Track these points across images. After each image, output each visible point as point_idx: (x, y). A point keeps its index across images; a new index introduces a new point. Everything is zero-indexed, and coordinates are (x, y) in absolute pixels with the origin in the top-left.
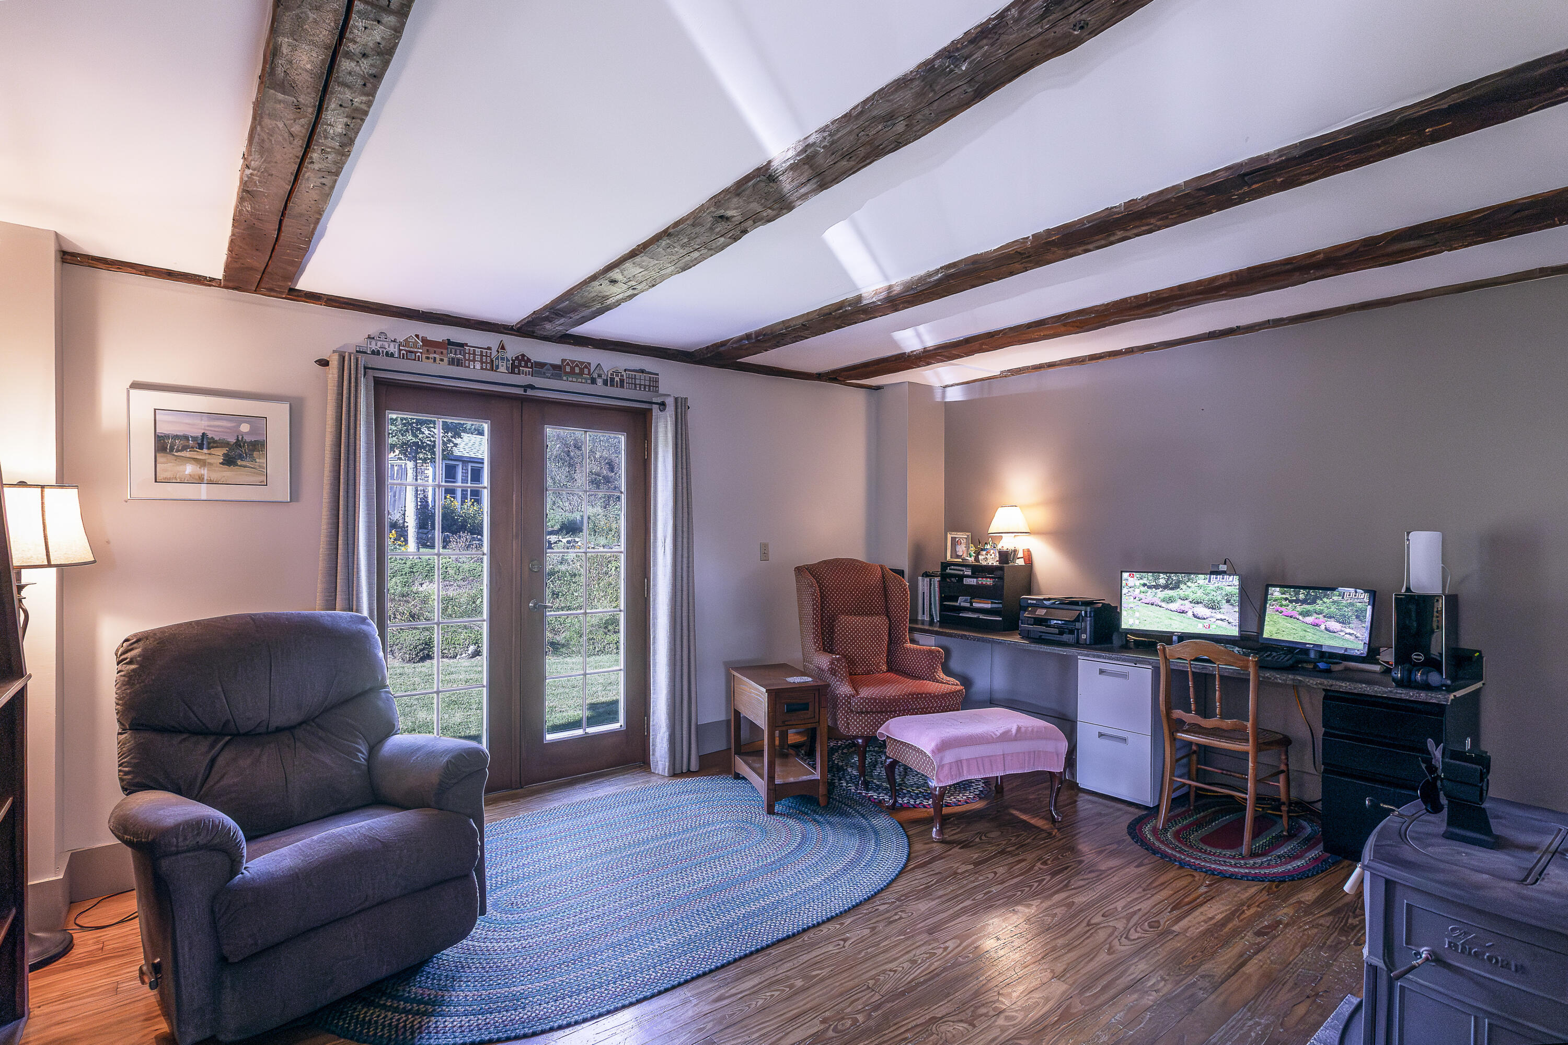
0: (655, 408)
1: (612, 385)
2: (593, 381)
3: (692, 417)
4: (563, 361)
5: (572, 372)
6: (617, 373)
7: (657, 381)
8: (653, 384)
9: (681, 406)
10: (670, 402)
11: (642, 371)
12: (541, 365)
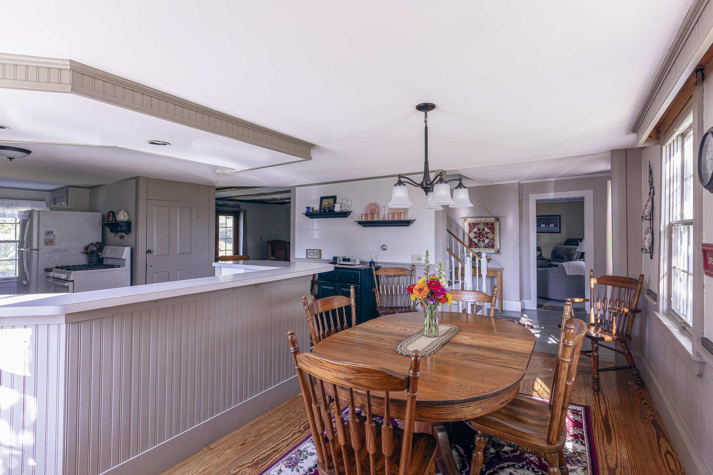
0: (240, 211)
1: (232, 207)
2: (228, 207)
3: (247, 213)
4: (223, 204)
5: (225, 206)
6: (233, 205)
7: (240, 206)
8: (239, 207)
9: (245, 211)
10: (243, 210)
11: (237, 204)
12: (219, 205)
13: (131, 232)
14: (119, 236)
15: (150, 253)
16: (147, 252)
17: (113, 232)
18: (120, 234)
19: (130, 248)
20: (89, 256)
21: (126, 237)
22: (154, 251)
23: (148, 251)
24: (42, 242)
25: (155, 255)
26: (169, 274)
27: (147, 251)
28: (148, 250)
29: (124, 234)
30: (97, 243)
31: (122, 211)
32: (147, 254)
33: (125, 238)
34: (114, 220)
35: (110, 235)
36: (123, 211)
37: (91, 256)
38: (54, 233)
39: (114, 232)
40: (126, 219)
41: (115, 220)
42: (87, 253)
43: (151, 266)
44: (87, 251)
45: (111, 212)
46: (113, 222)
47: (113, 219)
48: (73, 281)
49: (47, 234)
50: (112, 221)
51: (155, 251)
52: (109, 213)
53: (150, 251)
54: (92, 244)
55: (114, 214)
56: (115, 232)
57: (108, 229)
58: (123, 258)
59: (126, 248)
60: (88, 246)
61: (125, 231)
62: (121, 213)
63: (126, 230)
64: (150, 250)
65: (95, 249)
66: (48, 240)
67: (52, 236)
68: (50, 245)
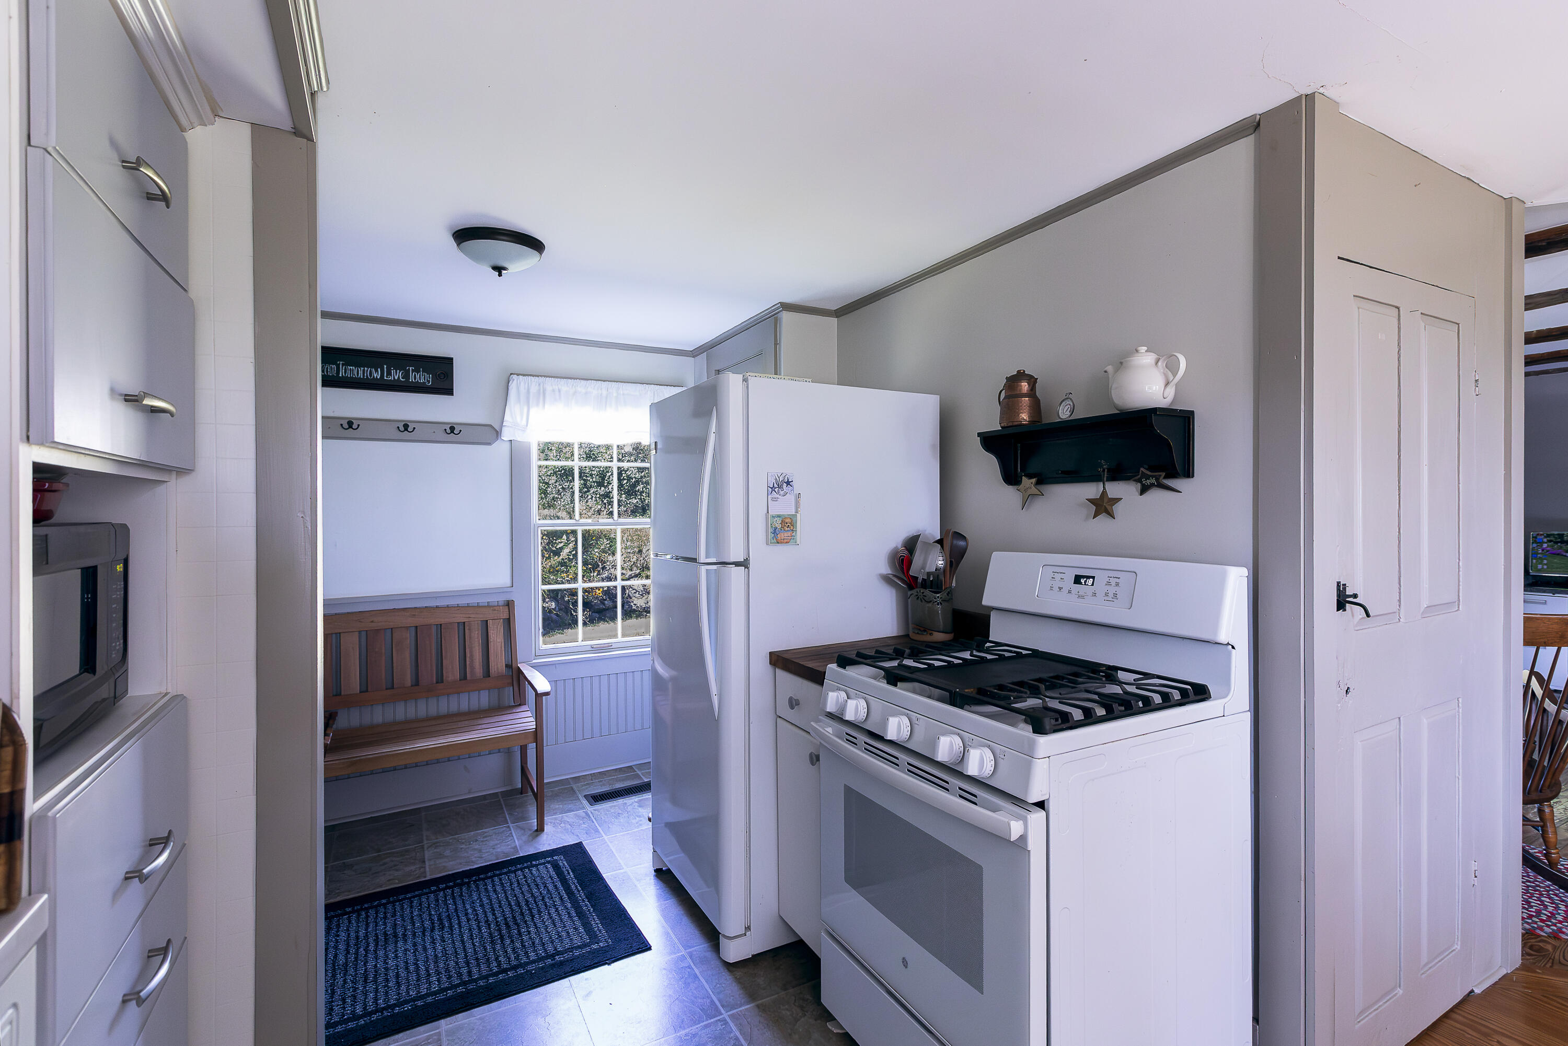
13: (1189, 475)
14: (1085, 502)
15: (1345, 609)
17: (1019, 483)
18: (1090, 490)
19: (1245, 571)
21: (1138, 504)
22: (1356, 596)
23: (1341, 596)
24: (760, 530)
27: (1338, 592)
28: (1339, 585)
29: (1118, 489)
30: (946, 533)
31: (1141, 351)
36: (1143, 349)
38: (796, 488)
39: (1029, 480)
42: (908, 582)
43: (1348, 691)
44: (911, 573)
45: (1019, 375)
48: (1044, 805)
49: (773, 488)
51: (1359, 591)
53: (1346, 596)
54: (918, 538)
55: (1033, 383)
60: (909, 550)
64: (1345, 586)
65: (941, 563)
66: (779, 516)
67: (791, 498)
68: (786, 542)
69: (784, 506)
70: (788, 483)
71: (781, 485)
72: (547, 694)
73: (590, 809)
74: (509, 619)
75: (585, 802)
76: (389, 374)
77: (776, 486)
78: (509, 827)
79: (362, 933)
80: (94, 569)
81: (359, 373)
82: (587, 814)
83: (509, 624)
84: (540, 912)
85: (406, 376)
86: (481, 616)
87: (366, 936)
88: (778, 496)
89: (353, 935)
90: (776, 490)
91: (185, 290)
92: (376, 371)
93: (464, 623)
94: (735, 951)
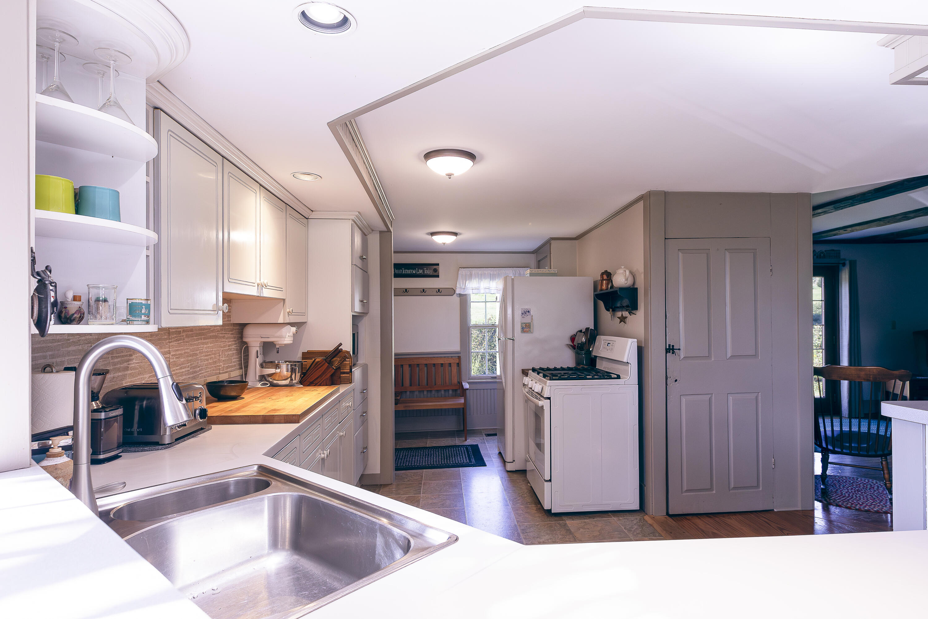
0: (840, 265)
3: (858, 267)
7: (840, 254)
8: (838, 255)
9: (852, 263)
10: (847, 263)
11: (833, 250)
13: (637, 309)
14: (619, 318)
15: (673, 353)
16: (666, 349)
17: (609, 311)
18: (619, 314)
19: (636, 340)
20: (577, 353)
21: (631, 318)
22: (679, 349)
23: (669, 349)
24: (518, 328)
25: (682, 357)
26: (710, 400)
27: (667, 347)
28: (669, 345)
29: (626, 314)
30: (587, 329)
31: (621, 268)
32: (668, 354)
33: (627, 320)
34: (609, 286)
35: (606, 315)
36: (623, 267)
37: (579, 352)
38: (531, 313)
39: (611, 310)
40: (629, 283)
41: (612, 287)
42: (573, 347)
43: (676, 381)
44: (573, 343)
45: (606, 272)
46: (609, 290)
47: (608, 284)
48: (549, 398)
49: (523, 314)
50: (607, 289)
51: (681, 348)
52: (602, 274)
53: (673, 349)
54: (581, 331)
55: (608, 275)
56: (613, 311)
57: (601, 304)
58: (625, 360)
59: (630, 340)
60: (575, 335)
61: (627, 306)
62: (621, 271)
63: (629, 305)
64: (673, 346)
65: (584, 340)
66: (524, 323)
67: (529, 317)
68: (527, 332)
69: (527, 320)
70: (528, 312)
71: (526, 312)
72: (467, 389)
73: (485, 437)
74: (459, 363)
75: (484, 436)
76: (418, 271)
77: (524, 313)
78: (456, 439)
79: (407, 454)
80: (354, 334)
81: (409, 272)
82: (483, 438)
83: (458, 365)
84: (457, 456)
85: (424, 272)
86: (449, 361)
87: (408, 455)
88: (525, 316)
89: (404, 454)
90: (524, 314)
91: (367, 272)
92: (414, 270)
93: (443, 364)
94: (510, 467)
